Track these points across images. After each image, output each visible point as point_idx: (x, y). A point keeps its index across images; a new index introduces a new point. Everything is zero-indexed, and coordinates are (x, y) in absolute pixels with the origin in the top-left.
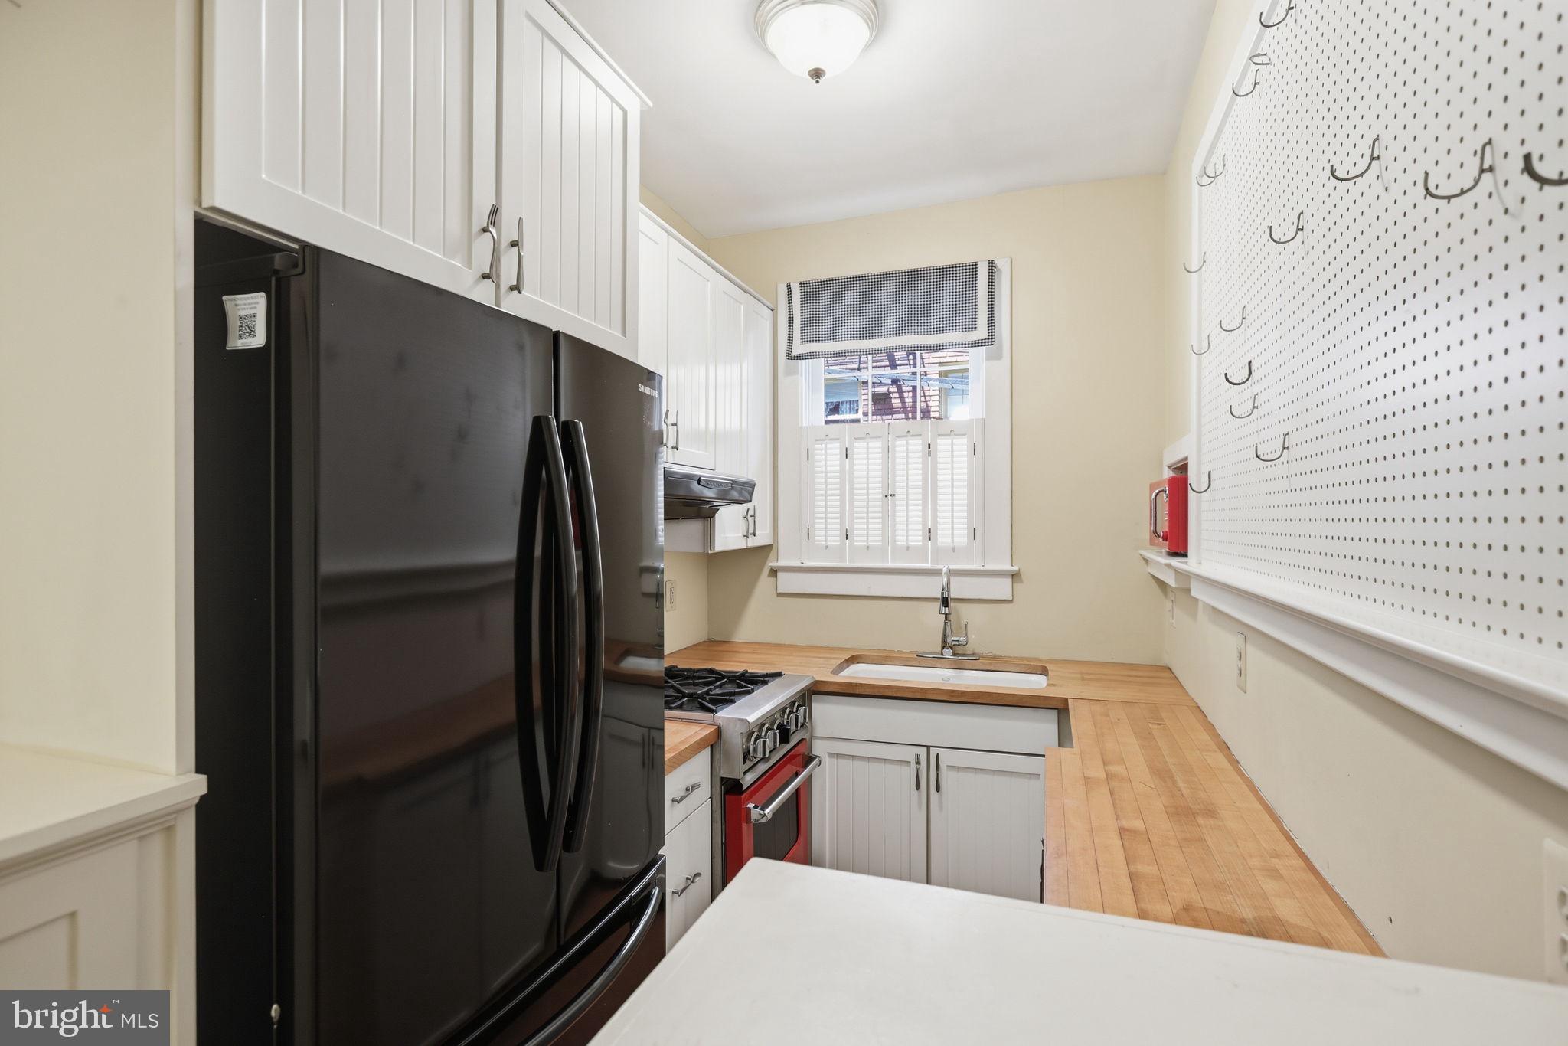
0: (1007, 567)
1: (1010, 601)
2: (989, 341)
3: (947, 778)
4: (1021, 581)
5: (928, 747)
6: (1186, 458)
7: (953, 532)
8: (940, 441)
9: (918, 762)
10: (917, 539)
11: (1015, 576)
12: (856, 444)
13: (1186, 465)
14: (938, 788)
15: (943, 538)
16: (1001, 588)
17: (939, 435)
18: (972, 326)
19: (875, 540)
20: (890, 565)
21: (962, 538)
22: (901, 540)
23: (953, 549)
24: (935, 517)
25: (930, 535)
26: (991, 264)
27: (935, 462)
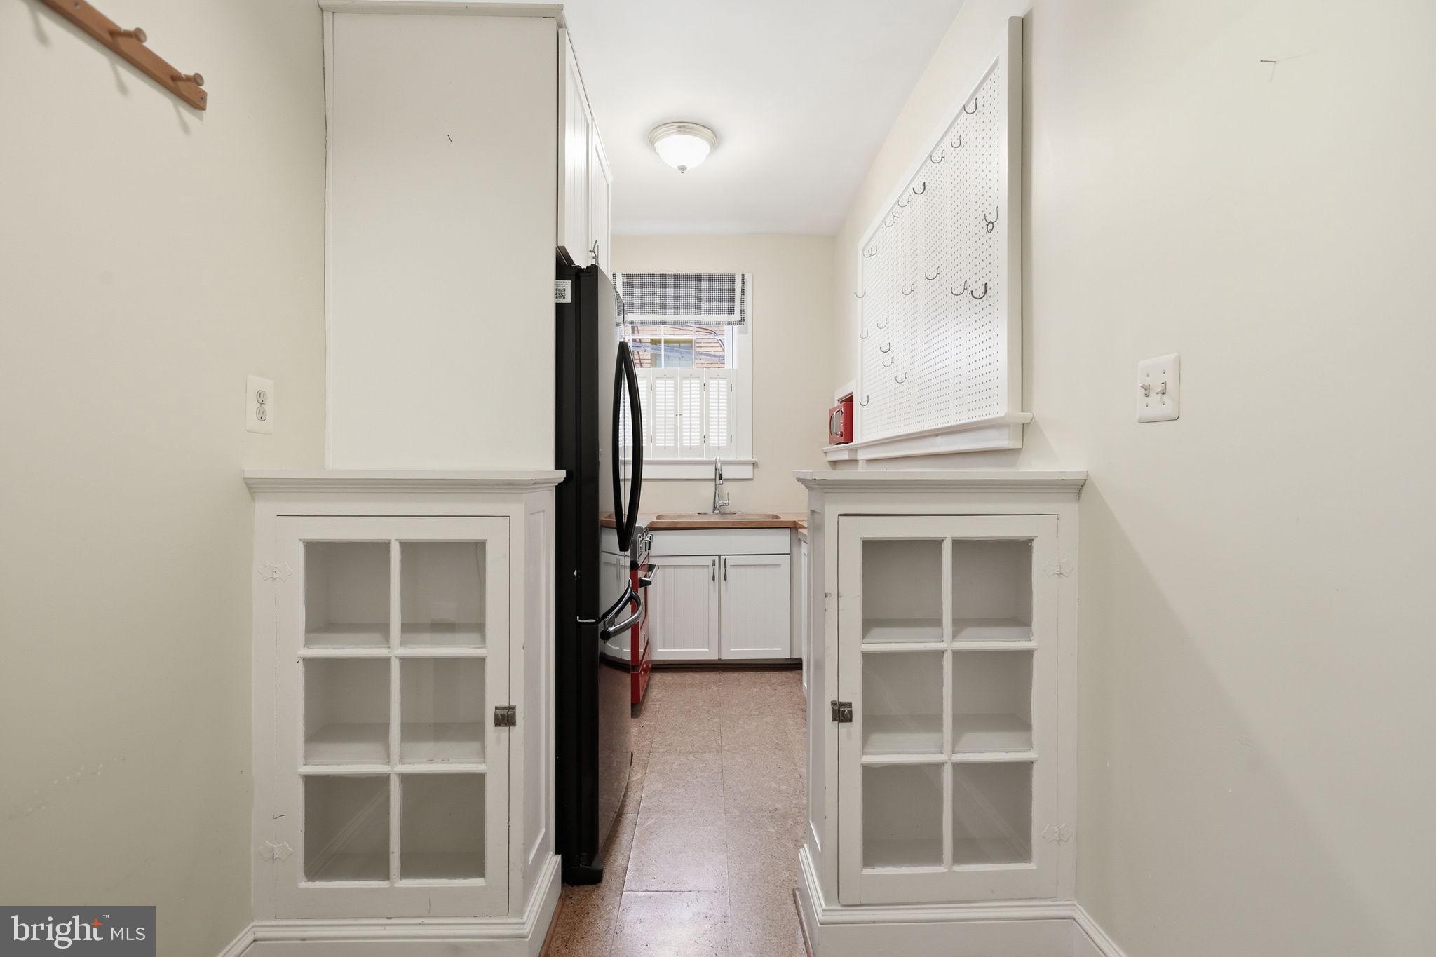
0: (750, 458)
1: (752, 479)
2: (742, 323)
3: (730, 571)
4: (758, 467)
5: (719, 556)
6: (852, 393)
7: (718, 437)
8: (711, 381)
9: (714, 565)
10: (696, 442)
11: (754, 464)
12: (657, 382)
13: (852, 396)
14: (725, 579)
15: (713, 441)
16: (747, 472)
17: (711, 378)
18: (731, 311)
19: (670, 444)
20: (679, 459)
21: (724, 441)
22: (686, 443)
23: (719, 448)
24: (708, 429)
25: (705, 439)
26: (743, 276)
27: (708, 395)
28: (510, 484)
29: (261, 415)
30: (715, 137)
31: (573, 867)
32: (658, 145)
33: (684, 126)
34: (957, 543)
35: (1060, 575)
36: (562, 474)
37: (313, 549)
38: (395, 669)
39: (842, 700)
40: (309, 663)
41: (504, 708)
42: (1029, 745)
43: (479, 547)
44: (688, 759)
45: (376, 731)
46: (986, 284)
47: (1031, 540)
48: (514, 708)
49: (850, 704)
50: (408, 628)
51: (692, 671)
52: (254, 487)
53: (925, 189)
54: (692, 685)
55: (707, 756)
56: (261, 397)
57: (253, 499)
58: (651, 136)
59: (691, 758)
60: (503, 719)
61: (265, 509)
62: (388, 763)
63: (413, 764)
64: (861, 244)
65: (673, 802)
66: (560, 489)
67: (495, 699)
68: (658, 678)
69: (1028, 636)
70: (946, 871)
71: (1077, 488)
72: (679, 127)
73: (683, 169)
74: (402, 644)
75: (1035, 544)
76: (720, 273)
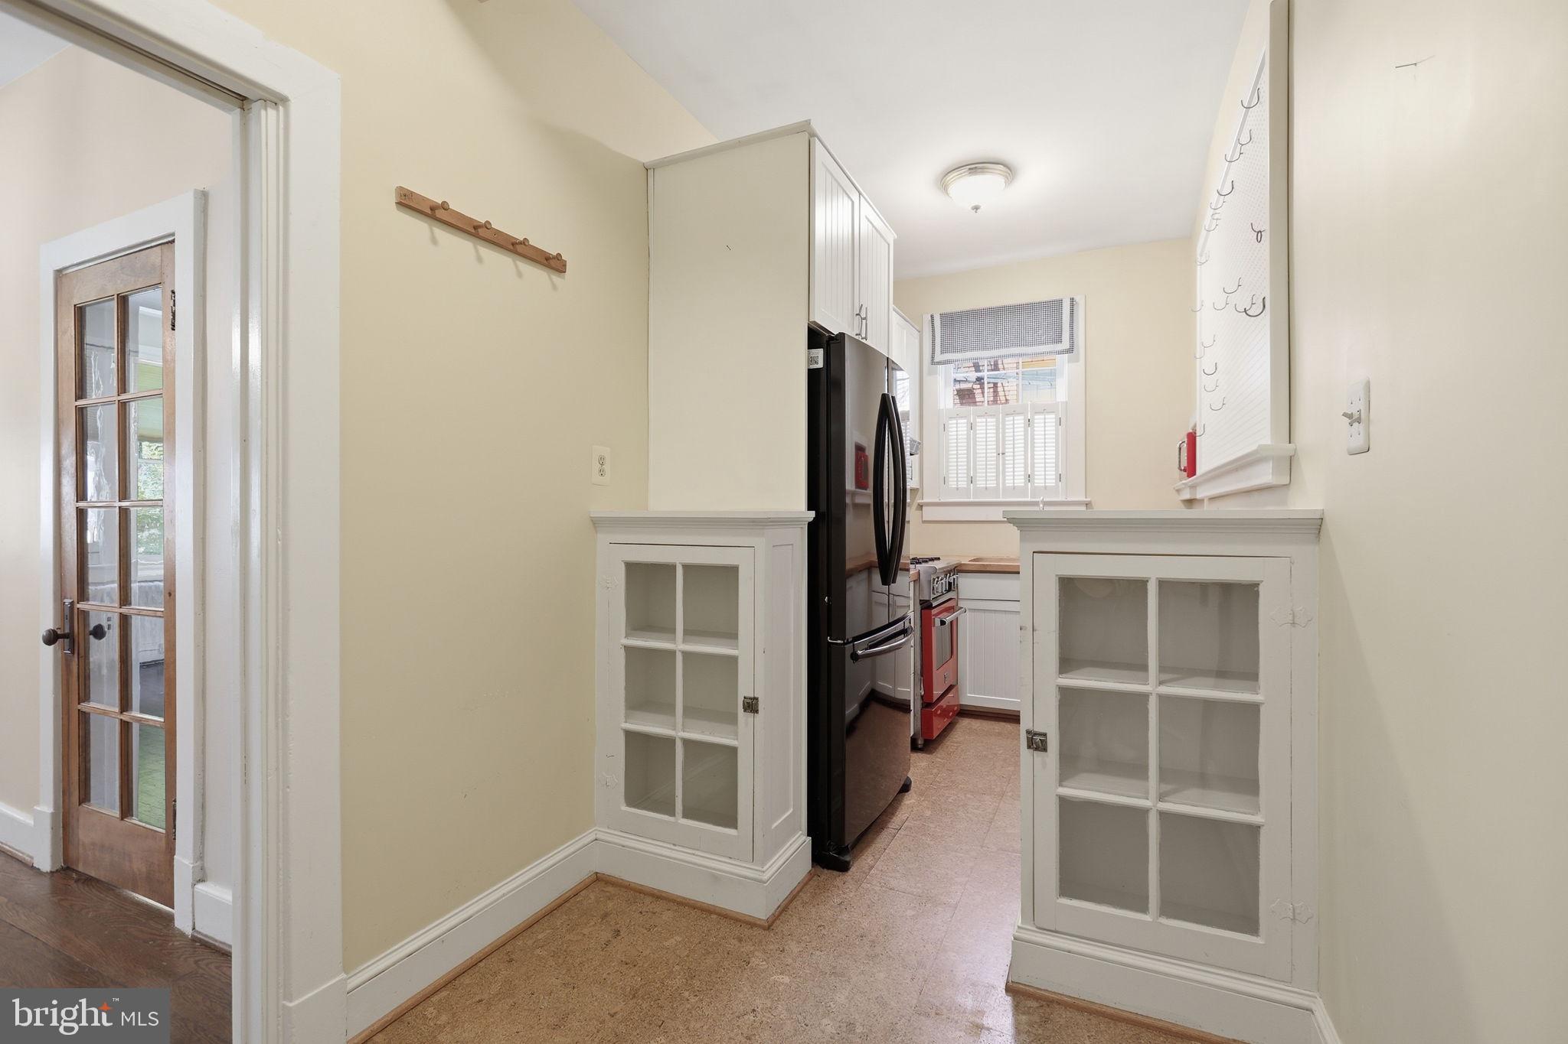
0: (1082, 498)
2: (1070, 350)
4: (1092, 508)
6: (1196, 421)
7: (1046, 476)
8: (1036, 417)
10: (1020, 481)
11: (1088, 506)
12: (978, 419)
13: (1196, 425)
15: (1039, 481)
17: (1035, 413)
18: (1058, 340)
19: (992, 484)
20: (1003, 500)
21: (1051, 482)
22: (1009, 484)
23: (1046, 487)
24: (1033, 466)
25: (1029, 478)
26: (1072, 300)
27: (1033, 431)
28: (753, 522)
29: (602, 473)
30: (1009, 170)
31: (824, 852)
32: (952, 189)
33: (975, 167)
34: (1163, 584)
35: (1293, 624)
36: (812, 514)
37: (632, 568)
38: (679, 658)
39: (1037, 729)
40: (628, 649)
41: (750, 698)
42: (1257, 809)
43: (731, 572)
44: (965, 797)
45: (668, 708)
46: (1264, 298)
47: (1257, 585)
48: (757, 699)
49: (1045, 735)
50: (686, 632)
51: (1005, 722)
52: (597, 523)
53: (1233, 188)
54: (999, 734)
55: (987, 797)
56: (602, 461)
57: (596, 532)
58: (943, 182)
59: (968, 796)
60: (749, 707)
61: (603, 538)
62: (674, 730)
63: (691, 732)
64: (1199, 251)
65: (935, 828)
66: (813, 527)
67: (744, 690)
68: (965, 723)
69: (1255, 691)
70: (1151, 920)
71: (1315, 527)
72: (970, 169)
73: (976, 208)
74: (684, 641)
75: (1261, 589)
76: (1044, 300)
